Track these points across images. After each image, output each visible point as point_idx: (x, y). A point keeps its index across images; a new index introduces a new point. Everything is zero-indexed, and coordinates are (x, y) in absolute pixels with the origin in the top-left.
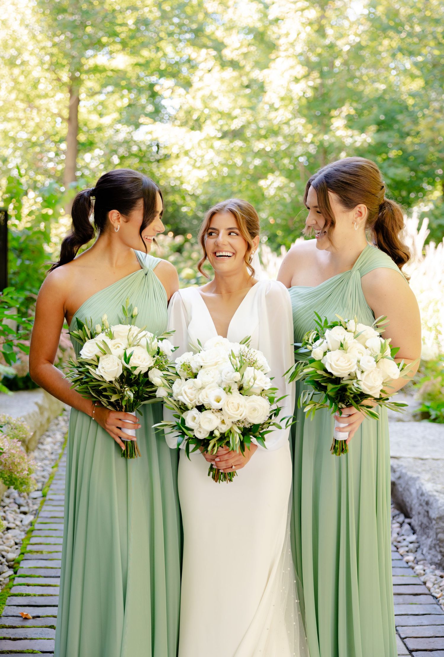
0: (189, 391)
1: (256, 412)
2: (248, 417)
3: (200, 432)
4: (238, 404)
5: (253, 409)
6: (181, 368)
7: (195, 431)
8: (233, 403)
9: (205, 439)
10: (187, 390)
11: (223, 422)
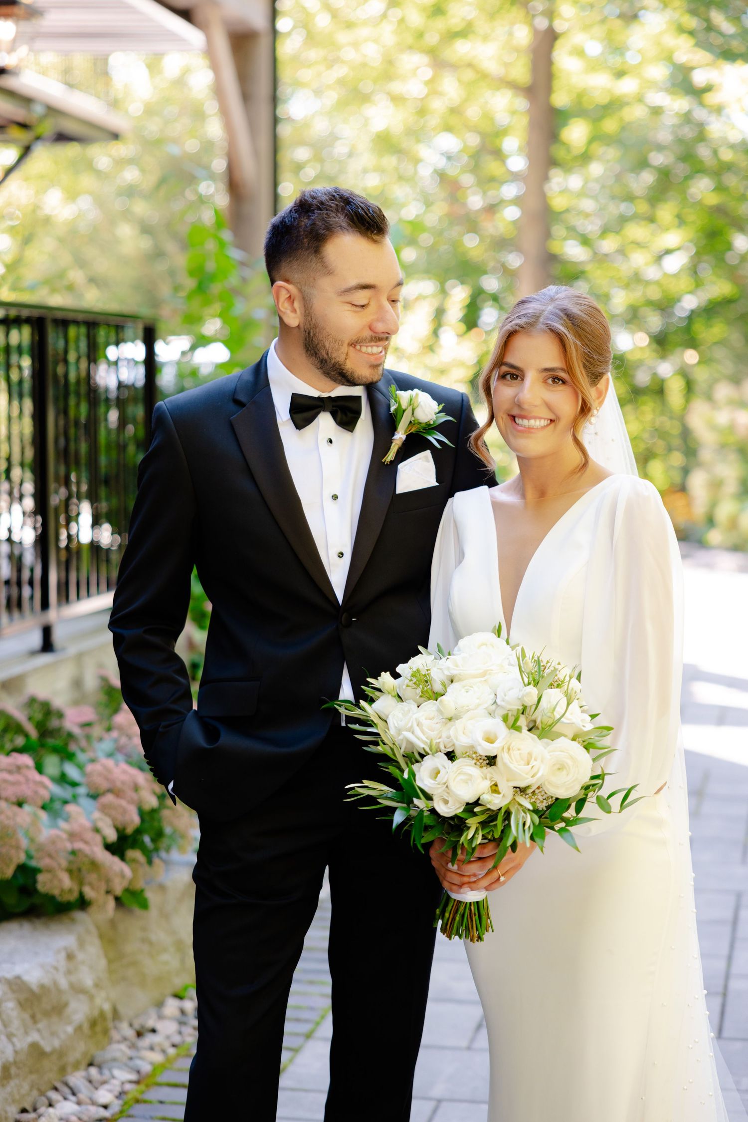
0: (426, 723)
1: (565, 772)
2: (546, 783)
3: (446, 802)
4: (530, 754)
5: (558, 766)
6: (411, 680)
7: (434, 798)
8: (519, 750)
9: (456, 817)
10: (423, 720)
11: (495, 788)
